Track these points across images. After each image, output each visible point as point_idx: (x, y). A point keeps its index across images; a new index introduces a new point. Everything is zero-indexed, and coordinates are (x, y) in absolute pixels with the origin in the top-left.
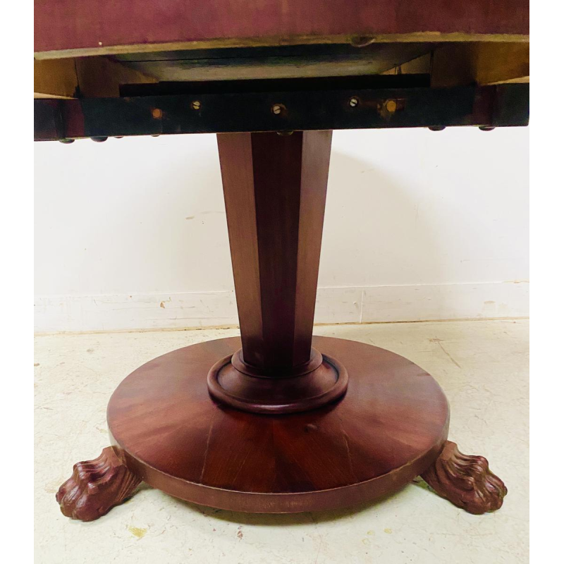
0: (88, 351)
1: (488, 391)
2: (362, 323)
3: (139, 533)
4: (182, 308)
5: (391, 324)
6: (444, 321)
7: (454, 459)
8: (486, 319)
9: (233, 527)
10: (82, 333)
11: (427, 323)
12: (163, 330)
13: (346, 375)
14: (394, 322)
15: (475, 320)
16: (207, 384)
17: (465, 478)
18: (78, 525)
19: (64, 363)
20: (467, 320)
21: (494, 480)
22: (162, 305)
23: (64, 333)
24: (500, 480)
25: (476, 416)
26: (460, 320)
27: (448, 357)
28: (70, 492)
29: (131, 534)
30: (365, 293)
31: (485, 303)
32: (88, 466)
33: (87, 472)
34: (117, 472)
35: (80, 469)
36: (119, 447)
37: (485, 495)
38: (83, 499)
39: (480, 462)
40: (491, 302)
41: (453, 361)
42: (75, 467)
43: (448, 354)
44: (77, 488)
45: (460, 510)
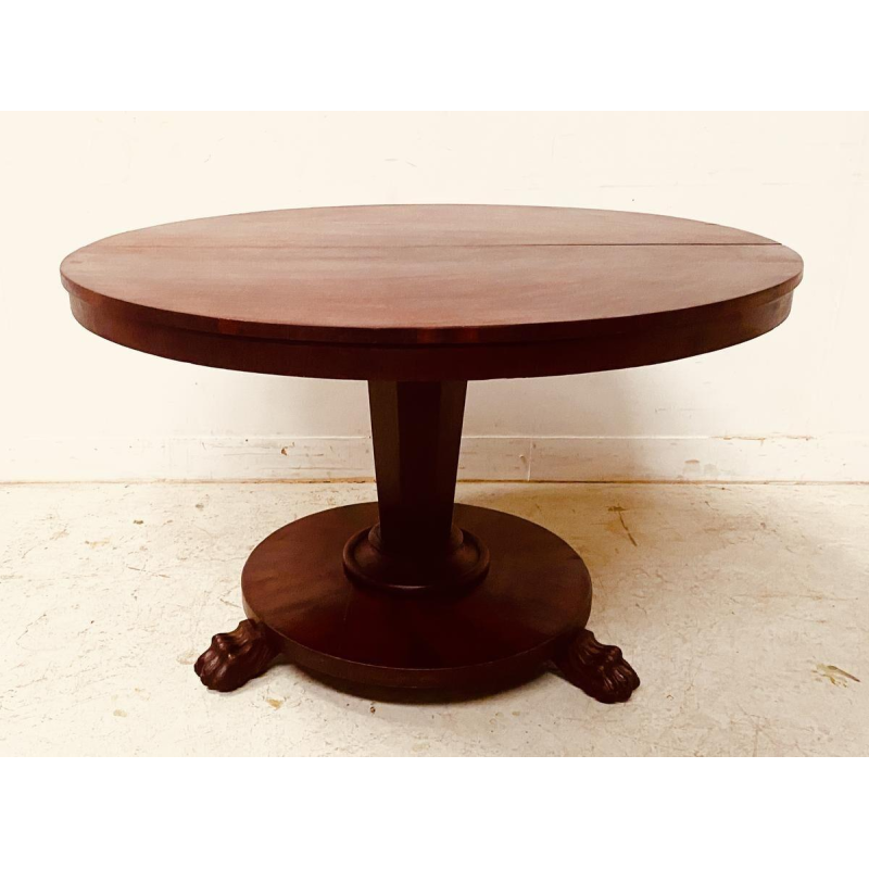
0: (197, 506)
1: (658, 576)
2: (530, 482)
3: (276, 704)
4: (307, 455)
7: (587, 646)
8: (688, 482)
9: (367, 703)
10: (185, 482)
12: (283, 481)
13: (488, 557)
15: (675, 482)
16: (343, 560)
17: (595, 666)
18: (216, 696)
19: (171, 521)
20: (664, 482)
21: (626, 670)
22: (283, 451)
23: (164, 480)
24: (633, 671)
25: (637, 605)
27: (626, 532)
28: (210, 662)
29: (268, 704)
30: (535, 446)
31: (687, 462)
32: (224, 636)
33: (226, 644)
34: (255, 644)
35: (219, 640)
36: (257, 620)
37: (614, 684)
38: (224, 669)
39: (613, 652)
40: (697, 462)
41: (630, 537)
42: (214, 638)
43: (626, 529)
44: (217, 658)
45: (592, 699)
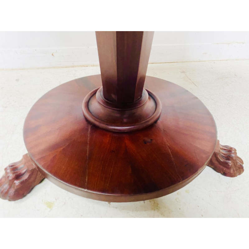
3: (50, 205)
4: (63, 56)
5: (162, 64)
6: (185, 62)
11: (177, 63)
12: (54, 67)
14: (163, 63)
15: (197, 61)
16: (83, 111)
17: (227, 161)
19: (3, 88)
22: (52, 55)
24: (242, 160)
26: (191, 62)
27: (191, 81)
31: (203, 54)
32: (14, 168)
33: (14, 173)
34: (32, 172)
35: (9, 171)
40: (205, 53)
41: (193, 83)
42: (6, 169)
